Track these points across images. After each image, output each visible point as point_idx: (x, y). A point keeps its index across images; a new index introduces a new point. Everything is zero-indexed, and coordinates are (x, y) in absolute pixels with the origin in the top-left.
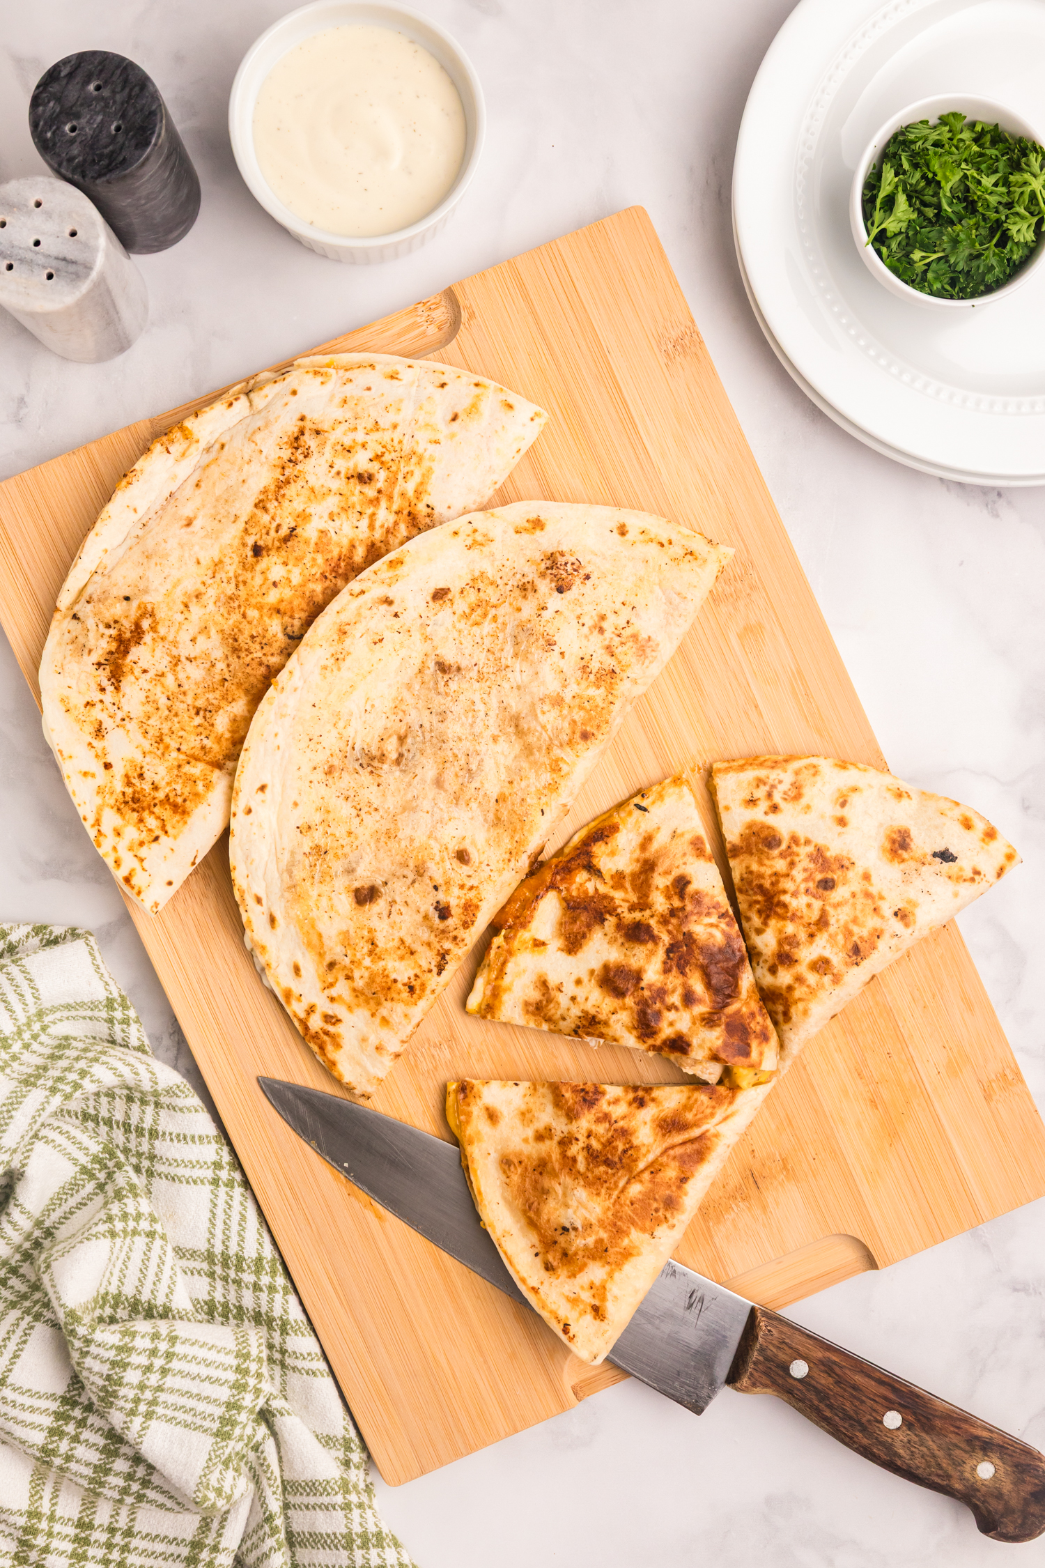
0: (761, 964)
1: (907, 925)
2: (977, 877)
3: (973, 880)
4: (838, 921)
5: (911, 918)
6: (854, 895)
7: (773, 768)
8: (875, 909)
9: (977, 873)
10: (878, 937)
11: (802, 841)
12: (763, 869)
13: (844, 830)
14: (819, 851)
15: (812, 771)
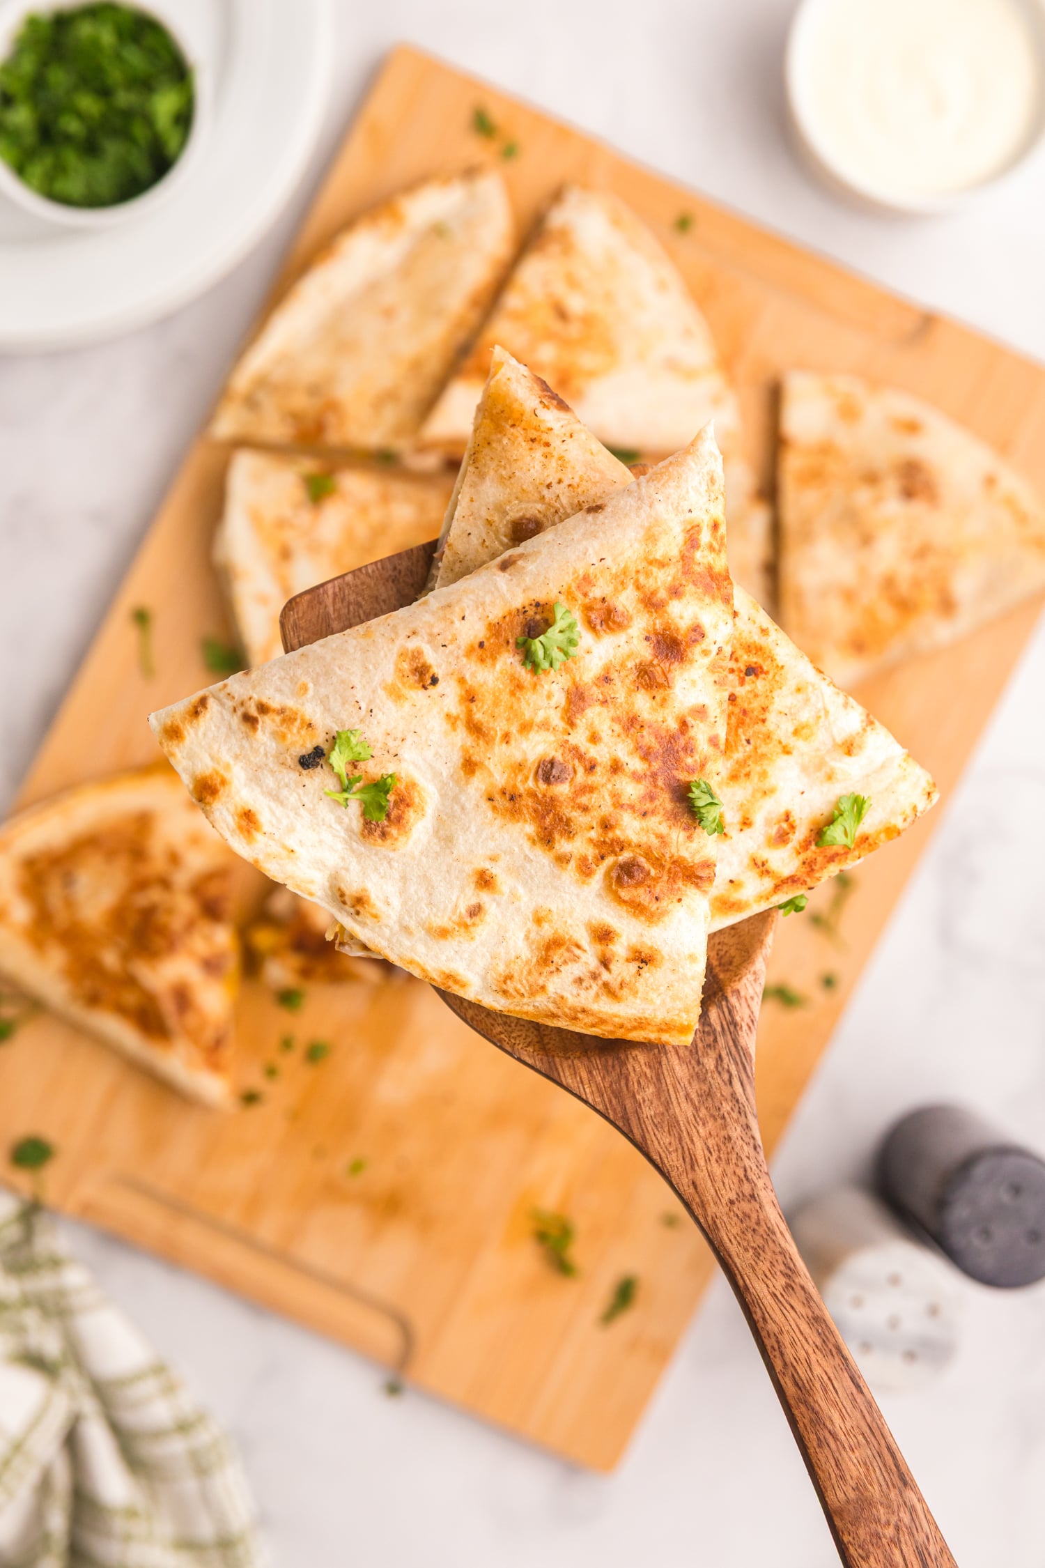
0: (714, 649)
1: (417, 655)
2: (253, 712)
3: (263, 709)
4: (549, 696)
5: (406, 666)
6: (506, 738)
7: (584, 1011)
8: (472, 700)
9: (249, 720)
10: (481, 645)
11: (573, 864)
12: (663, 829)
13: (487, 865)
14: (546, 839)
15: (510, 986)
